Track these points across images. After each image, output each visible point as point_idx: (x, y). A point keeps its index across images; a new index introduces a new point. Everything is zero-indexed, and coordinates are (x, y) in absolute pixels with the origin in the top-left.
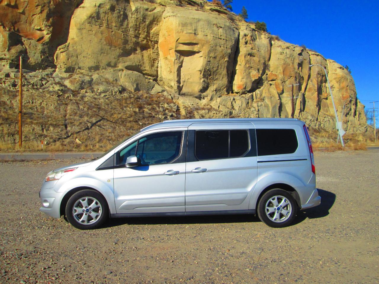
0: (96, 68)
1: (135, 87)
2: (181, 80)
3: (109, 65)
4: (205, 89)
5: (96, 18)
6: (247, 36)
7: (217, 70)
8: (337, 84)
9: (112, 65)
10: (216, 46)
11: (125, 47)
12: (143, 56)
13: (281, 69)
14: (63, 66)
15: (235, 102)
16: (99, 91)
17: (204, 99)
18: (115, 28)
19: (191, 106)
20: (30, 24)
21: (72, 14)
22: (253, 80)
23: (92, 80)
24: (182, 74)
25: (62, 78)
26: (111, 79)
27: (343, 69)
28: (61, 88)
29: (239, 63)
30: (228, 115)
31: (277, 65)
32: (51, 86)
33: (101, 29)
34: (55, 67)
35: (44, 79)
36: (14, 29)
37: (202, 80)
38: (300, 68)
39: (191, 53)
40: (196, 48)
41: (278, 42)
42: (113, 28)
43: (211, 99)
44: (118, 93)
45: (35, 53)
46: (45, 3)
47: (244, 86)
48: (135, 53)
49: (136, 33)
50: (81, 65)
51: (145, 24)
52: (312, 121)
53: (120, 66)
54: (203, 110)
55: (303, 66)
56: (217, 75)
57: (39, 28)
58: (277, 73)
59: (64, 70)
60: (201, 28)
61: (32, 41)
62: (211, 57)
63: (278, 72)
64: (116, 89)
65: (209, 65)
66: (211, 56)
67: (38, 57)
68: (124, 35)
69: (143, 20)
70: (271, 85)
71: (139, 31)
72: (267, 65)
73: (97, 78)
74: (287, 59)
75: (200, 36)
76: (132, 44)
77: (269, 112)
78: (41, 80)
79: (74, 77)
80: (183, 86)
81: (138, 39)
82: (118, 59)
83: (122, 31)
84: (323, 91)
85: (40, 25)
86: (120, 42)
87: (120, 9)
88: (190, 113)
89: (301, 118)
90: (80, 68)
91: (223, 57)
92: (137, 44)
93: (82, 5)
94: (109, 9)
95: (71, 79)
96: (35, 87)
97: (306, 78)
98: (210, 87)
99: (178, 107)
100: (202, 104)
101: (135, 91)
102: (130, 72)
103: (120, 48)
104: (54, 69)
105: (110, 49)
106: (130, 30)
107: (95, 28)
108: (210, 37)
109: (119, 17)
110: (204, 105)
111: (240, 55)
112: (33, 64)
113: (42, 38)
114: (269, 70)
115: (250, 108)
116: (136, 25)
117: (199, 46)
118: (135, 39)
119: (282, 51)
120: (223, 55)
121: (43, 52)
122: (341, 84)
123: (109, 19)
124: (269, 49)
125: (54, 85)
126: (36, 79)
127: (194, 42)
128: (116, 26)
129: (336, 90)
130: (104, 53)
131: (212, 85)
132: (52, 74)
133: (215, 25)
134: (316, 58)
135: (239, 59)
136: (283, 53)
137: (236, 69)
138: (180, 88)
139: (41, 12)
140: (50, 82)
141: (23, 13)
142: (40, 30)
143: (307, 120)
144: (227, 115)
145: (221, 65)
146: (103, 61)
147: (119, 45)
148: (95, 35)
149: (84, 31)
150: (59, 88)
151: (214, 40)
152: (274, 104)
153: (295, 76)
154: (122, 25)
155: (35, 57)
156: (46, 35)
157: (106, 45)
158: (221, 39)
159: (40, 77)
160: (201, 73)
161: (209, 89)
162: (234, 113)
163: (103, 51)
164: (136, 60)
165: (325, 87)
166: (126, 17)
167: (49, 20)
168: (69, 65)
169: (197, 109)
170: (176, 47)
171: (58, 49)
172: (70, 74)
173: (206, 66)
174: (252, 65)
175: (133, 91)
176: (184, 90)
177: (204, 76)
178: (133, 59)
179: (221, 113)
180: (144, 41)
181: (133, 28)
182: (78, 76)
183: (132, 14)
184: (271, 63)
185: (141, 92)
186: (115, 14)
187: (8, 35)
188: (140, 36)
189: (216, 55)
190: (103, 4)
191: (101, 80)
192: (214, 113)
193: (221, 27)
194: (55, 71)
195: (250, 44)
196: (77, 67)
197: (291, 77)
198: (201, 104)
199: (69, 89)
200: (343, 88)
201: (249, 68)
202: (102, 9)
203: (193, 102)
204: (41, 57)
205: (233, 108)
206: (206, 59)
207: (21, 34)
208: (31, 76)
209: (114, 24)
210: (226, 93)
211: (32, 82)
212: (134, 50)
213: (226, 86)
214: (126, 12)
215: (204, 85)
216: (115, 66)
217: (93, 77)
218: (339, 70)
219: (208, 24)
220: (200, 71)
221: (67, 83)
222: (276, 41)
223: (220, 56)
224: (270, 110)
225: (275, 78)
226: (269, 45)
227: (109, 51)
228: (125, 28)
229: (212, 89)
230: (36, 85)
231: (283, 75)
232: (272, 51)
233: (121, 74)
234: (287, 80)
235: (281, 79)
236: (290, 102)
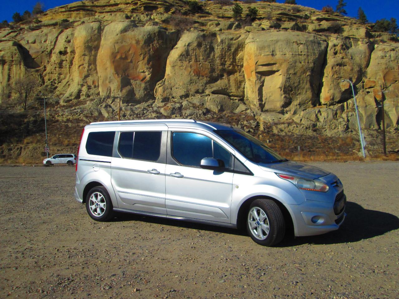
0: (187, 96)
1: (219, 108)
2: (264, 99)
3: (197, 92)
4: (287, 104)
5: (185, 55)
6: (337, 46)
7: (298, 85)
9: (200, 91)
10: (296, 62)
11: (212, 75)
12: (229, 80)
13: (381, 75)
14: (160, 97)
15: (321, 114)
16: (186, 115)
17: (287, 113)
18: (203, 60)
19: (271, 121)
20: (136, 69)
21: (168, 55)
22: (343, 90)
23: (182, 106)
24: (264, 93)
25: (159, 107)
26: (198, 104)
28: (157, 115)
29: (325, 75)
30: (311, 128)
31: (376, 71)
32: (150, 114)
33: (190, 64)
34: (155, 98)
35: (145, 109)
36: (125, 74)
37: (283, 96)
39: (272, 73)
40: (274, 68)
41: (383, 45)
42: (201, 61)
43: (295, 113)
44: (202, 115)
45: (140, 90)
46: (146, 52)
47: (332, 97)
48: (222, 79)
49: (222, 61)
50: (174, 95)
51: (230, 52)
53: (207, 92)
54: (283, 125)
56: (300, 90)
57: (142, 71)
58: (376, 79)
59: (161, 101)
60: (279, 49)
61: (137, 82)
62: (290, 74)
63: (378, 78)
64: (201, 112)
65: (289, 82)
66: (290, 73)
67: (142, 92)
68: (211, 65)
69: (228, 49)
70: (368, 92)
71: (225, 59)
72: (365, 71)
73: (186, 105)
74: (391, 62)
75: (278, 55)
76: (219, 71)
77: (363, 122)
78: (143, 110)
79: (167, 105)
80: (265, 103)
81: (225, 66)
82: (206, 86)
83: (209, 62)
85: (143, 69)
86: (207, 71)
87: (207, 43)
88: (268, 128)
90: (173, 98)
91: (304, 72)
92: (223, 70)
93: (175, 47)
94: (196, 46)
95: (165, 107)
96: (139, 116)
98: (293, 102)
99: (258, 123)
100: (285, 119)
101: (218, 112)
102: (216, 95)
103: (207, 77)
104: (154, 101)
105: (198, 78)
106: (216, 60)
107: (185, 63)
108: (289, 55)
109: (205, 51)
110: (287, 120)
111: (327, 66)
112: (138, 99)
113: (145, 78)
114: (366, 77)
115: (337, 120)
116: (222, 54)
117: (277, 65)
118: (221, 67)
119: (384, 55)
120: (305, 70)
121: (145, 89)
123: (197, 54)
124: (367, 54)
125: (152, 113)
126: (139, 110)
127: (272, 62)
128: (203, 59)
130: (193, 83)
131: (295, 99)
132: (152, 105)
133: (294, 43)
135: (325, 71)
136: (386, 56)
137: (323, 81)
138: (262, 106)
139: (144, 59)
140: (149, 111)
141: (131, 62)
142: (144, 72)
144: (309, 127)
145: (302, 79)
146: (192, 90)
147: (206, 74)
148: (185, 69)
149: (176, 67)
150: (155, 115)
151: (293, 57)
152: (368, 113)
154: (209, 57)
155: (139, 93)
156: (148, 75)
157: (195, 76)
158: (301, 55)
159: (142, 108)
160: (281, 90)
161: (292, 104)
162: (318, 125)
163: (192, 81)
164: (222, 85)
166: (212, 49)
167: (149, 63)
168: (165, 96)
169: (276, 124)
170: (256, 69)
171: (157, 85)
172: (165, 103)
173: (286, 83)
174: (342, 75)
175: (217, 112)
176: (267, 107)
177: (285, 92)
178: (220, 84)
179: (302, 126)
180: (230, 66)
181: (219, 58)
182: (171, 104)
183: (218, 45)
184: (369, 70)
185: (225, 112)
186: (202, 49)
187: (120, 80)
188: (226, 63)
189: (296, 71)
190: (191, 43)
191: (189, 105)
192: (295, 127)
193: (302, 44)
194: (154, 102)
195: (341, 53)
196: (171, 97)
197: (396, 81)
198: (284, 118)
199: (163, 115)
201: (338, 79)
202: (190, 47)
203: (275, 118)
204: (144, 93)
205: (318, 119)
206: (285, 77)
207: (130, 78)
208: (136, 108)
209: (201, 58)
210: (311, 106)
211: (136, 113)
212: (221, 76)
213: (311, 100)
214: (212, 45)
215: (286, 100)
216: (203, 92)
217: (183, 104)
219: (287, 43)
220: (280, 88)
221: (162, 110)
222: (381, 44)
223: (301, 71)
224: (365, 120)
225: (373, 85)
227: (197, 81)
228: (212, 59)
229: (296, 104)
230: (140, 115)
231: (383, 81)
232: (372, 56)
233: (208, 99)
234: (390, 86)
235: (380, 85)
236: (394, 109)
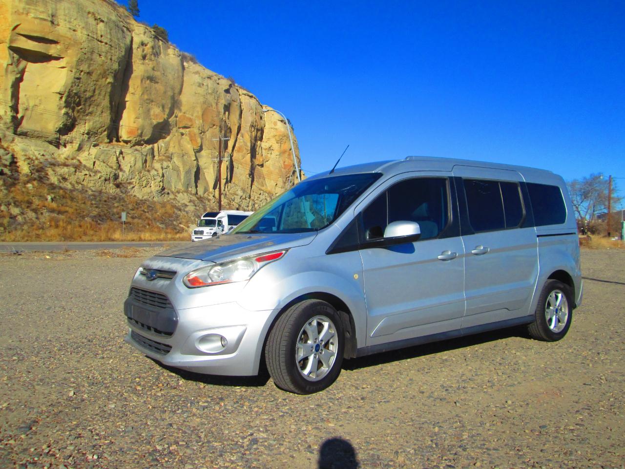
2: (21, 108)
4: (67, 129)
6: (146, 45)
7: (92, 96)
8: (277, 145)
10: (92, 52)
13: (199, 111)
15: (123, 158)
17: (65, 146)
19: (39, 157)
22: (155, 122)
24: (22, 95)
27: (285, 123)
29: (131, 90)
30: (112, 180)
31: (193, 103)
37: (64, 111)
38: (227, 113)
39: (45, 58)
40: (53, 50)
41: (194, 65)
43: (80, 148)
47: (140, 132)
52: (243, 199)
54: (65, 168)
55: (232, 110)
56: (92, 106)
58: (192, 116)
60: (65, 15)
62: (82, 71)
63: (195, 115)
65: (78, 86)
66: (81, 69)
70: (182, 134)
72: (177, 100)
74: (209, 96)
75: (62, 29)
77: (180, 180)
80: (22, 117)
84: (257, 153)
88: (38, 171)
89: (228, 193)
91: (104, 75)
97: (235, 130)
98: (77, 126)
99: (13, 157)
100: (63, 157)
108: (81, 35)
110: (66, 159)
111: (133, 76)
114: (180, 110)
115: (149, 171)
117: (58, 46)
119: (201, 82)
120: (105, 72)
122: (282, 145)
124: (181, 74)
127: (51, 38)
129: (275, 153)
131: (83, 122)
133: (90, 15)
134: (248, 101)
135: (131, 83)
136: (203, 85)
137: (126, 99)
138: (16, 122)
143: (235, 196)
144: (109, 179)
145: (99, 88)
151: (89, 41)
152: (187, 167)
153: (219, 125)
158: (101, 42)
160: (61, 98)
161: (75, 130)
162: (121, 176)
165: (260, 148)
169: (53, 165)
170: (11, 41)
173: (72, 87)
174: (153, 97)
176: (25, 126)
177: (67, 104)
179: (99, 175)
184: (184, 98)
189: (91, 69)
192: (86, 175)
193: (102, 21)
195: (151, 60)
197: (214, 125)
198: (59, 155)
200: (284, 152)
201: (148, 101)
203: (45, 151)
205: (119, 167)
206: (73, 74)
210: (107, 140)
213: (108, 128)
215: (67, 120)
218: (280, 124)
219: (79, 9)
220: (59, 93)
222: (191, 63)
223: (99, 72)
224: (182, 177)
225: (189, 124)
226: (180, 68)
229: (82, 131)
231: (201, 121)
232: (185, 79)
234: (207, 130)
235: (198, 126)
236: (212, 165)
